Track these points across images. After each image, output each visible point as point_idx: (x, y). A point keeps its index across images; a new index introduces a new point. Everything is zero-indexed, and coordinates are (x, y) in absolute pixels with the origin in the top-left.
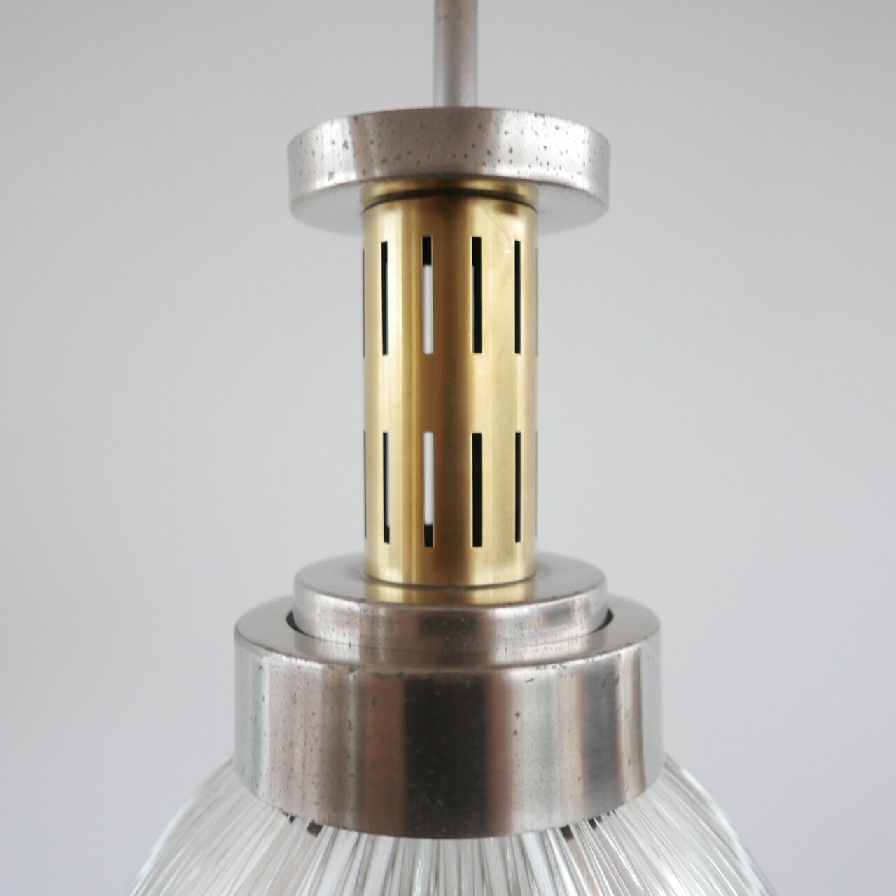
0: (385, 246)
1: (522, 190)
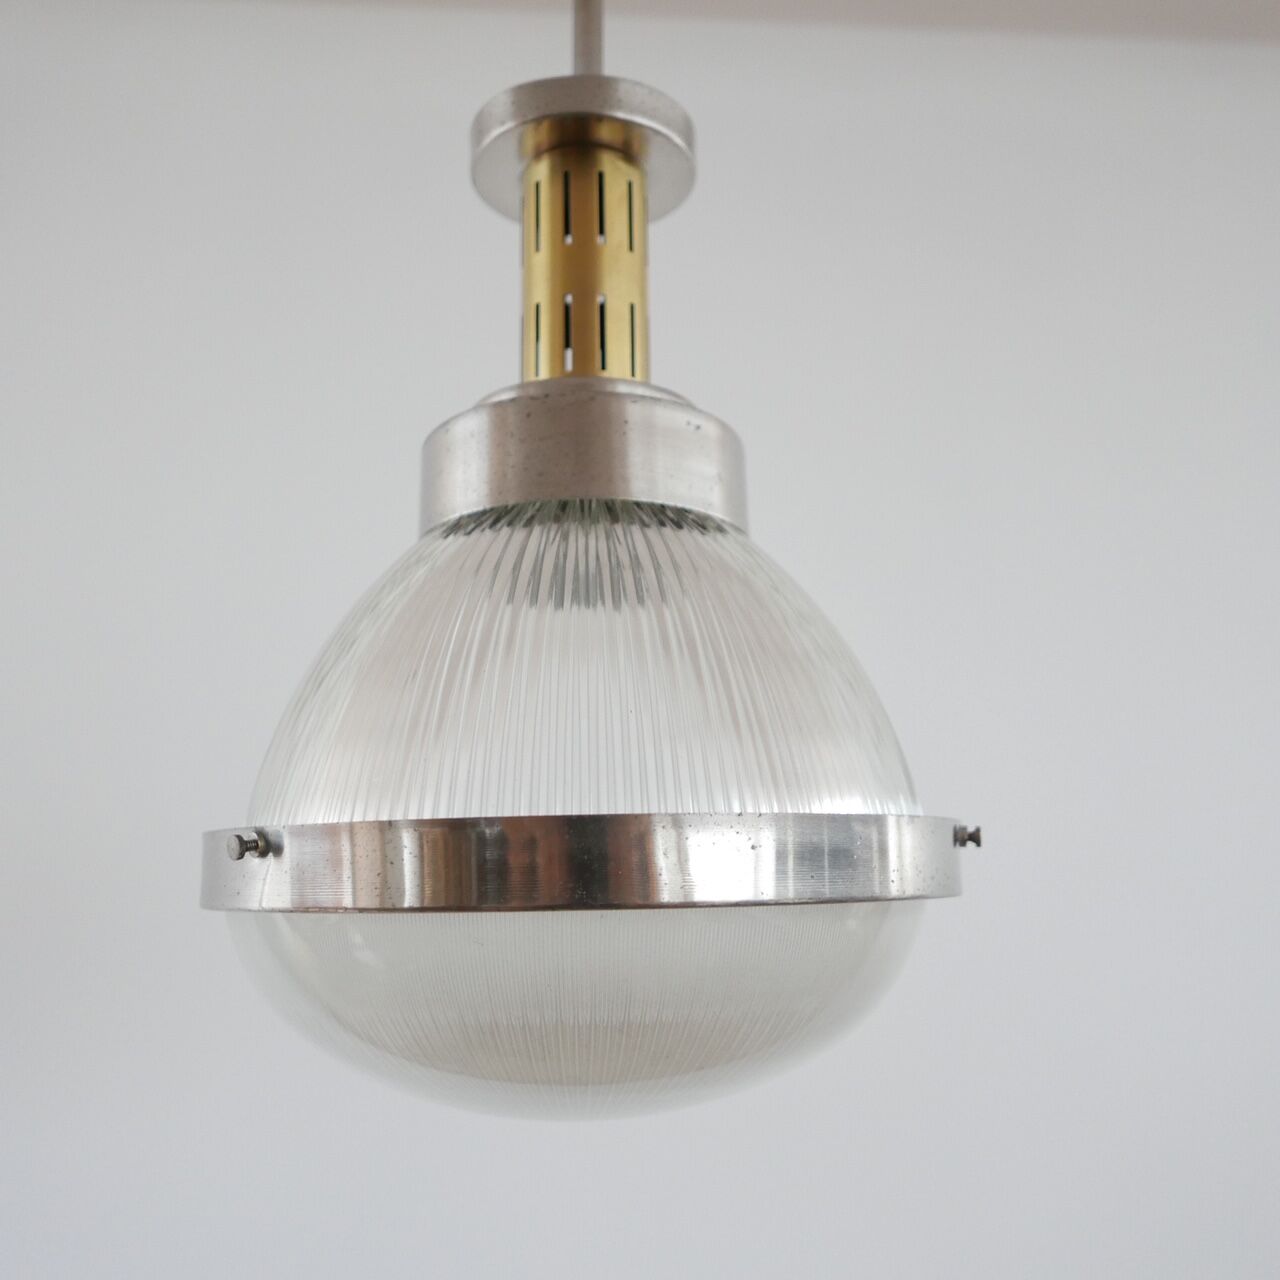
0: (537, 184)
1: (636, 147)
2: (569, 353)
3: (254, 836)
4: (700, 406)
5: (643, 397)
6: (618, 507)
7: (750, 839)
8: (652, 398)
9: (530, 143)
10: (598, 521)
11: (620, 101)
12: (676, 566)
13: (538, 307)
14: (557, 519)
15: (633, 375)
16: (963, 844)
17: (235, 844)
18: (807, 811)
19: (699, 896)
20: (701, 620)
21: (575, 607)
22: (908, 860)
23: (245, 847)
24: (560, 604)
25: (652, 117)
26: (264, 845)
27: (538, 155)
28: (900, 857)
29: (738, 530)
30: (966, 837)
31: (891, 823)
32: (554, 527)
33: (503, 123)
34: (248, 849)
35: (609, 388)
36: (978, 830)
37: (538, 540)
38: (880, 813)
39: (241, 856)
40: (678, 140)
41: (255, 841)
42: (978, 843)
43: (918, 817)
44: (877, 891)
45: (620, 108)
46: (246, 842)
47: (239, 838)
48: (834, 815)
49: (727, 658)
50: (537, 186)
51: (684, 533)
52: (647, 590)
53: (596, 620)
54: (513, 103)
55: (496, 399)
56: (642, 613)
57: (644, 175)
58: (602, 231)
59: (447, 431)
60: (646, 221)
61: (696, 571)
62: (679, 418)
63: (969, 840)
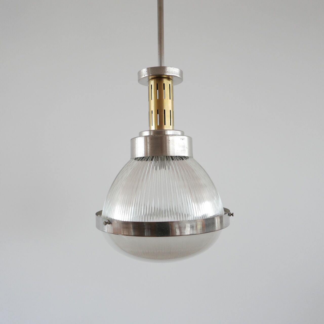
0: (151, 85)
1: (171, 77)
2: (158, 115)
13: (152, 111)
17: (105, 223)
27: (152, 79)
35: (166, 133)
36: (233, 213)
41: (108, 222)
42: (233, 216)
63: (231, 215)
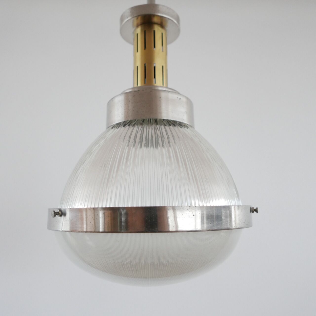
3: (59, 211)
4: (181, 93)
5: (165, 91)
6: (158, 121)
7: (193, 213)
8: (167, 91)
9: (135, 23)
10: (152, 125)
11: (159, 11)
12: (173, 137)
13: (137, 67)
14: (142, 124)
15: (163, 85)
16: (253, 212)
17: (53, 213)
18: (209, 205)
19: (180, 229)
20: (180, 151)
21: (145, 148)
22: (237, 218)
23: (56, 214)
24: (141, 147)
25: (168, 15)
26: (61, 213)
27: (137, 26)
28: (235, 217)
29: (192, 127)
30: (254, 210)
31: (233, 208)
32: (140, 127)
33: (128, 18)
34: (56, 215)
35: (156, 88)
36: (257, 208)
37: (136, 130)
38: (230, 205)
39: (55, 216)
40: (175, 21)
41: (59, 212)
42: (257, 212)
43: (240, 206)
44: (229, 227)
45: (159, 13)
46: (56, 213)
47: (54, 211)
48: (217, 206)
49: (187, 161)
50: (137, 34)
51: (176, 128)
52: (165, 143)
53: (151, 151)
54: (130, 12)
55: (126, 92)
56: (164, 150)
57: (166, 31)
58: (154, 47)
59: (113, 101)
60: (167, 44)
61: (179, 138)
62: (175, 96)
63: (255, 211)
